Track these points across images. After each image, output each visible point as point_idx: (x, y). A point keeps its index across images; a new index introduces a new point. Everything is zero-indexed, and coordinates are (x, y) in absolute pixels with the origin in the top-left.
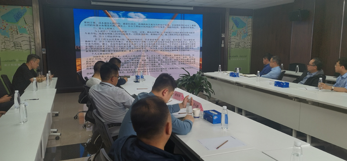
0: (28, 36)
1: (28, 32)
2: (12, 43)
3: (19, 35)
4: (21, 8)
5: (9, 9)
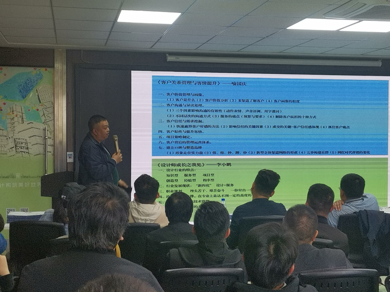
0: (42, 126)
1: (43, 119)
2: (11, 140)
3: (25, 126)
4: (31, 72)
5: (12, 72)
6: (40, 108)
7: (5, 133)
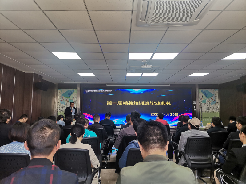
4: (72, 90)
5: (66, 90)
6: (73, 99)
7: (64, 106)
